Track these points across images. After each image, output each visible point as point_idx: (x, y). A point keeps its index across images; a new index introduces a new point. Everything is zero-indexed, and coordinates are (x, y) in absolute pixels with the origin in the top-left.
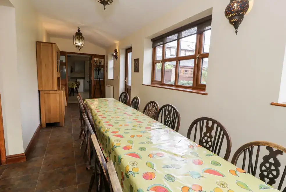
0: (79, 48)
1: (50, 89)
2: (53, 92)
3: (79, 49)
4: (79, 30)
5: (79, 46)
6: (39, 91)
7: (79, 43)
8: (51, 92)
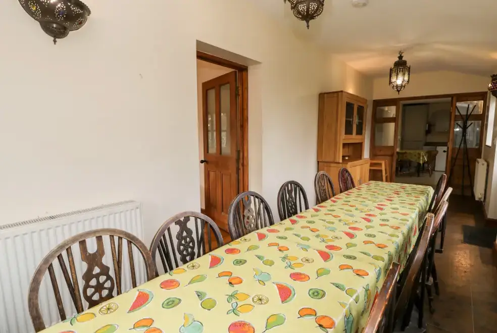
0: (399, 89)
1: (331, 160)
2: (335, 165)
3: (398, 91)
4: (401, 57)
5: (397, 86)
6: (318, 162)
7: (399, 80)
8: (332, 165)
